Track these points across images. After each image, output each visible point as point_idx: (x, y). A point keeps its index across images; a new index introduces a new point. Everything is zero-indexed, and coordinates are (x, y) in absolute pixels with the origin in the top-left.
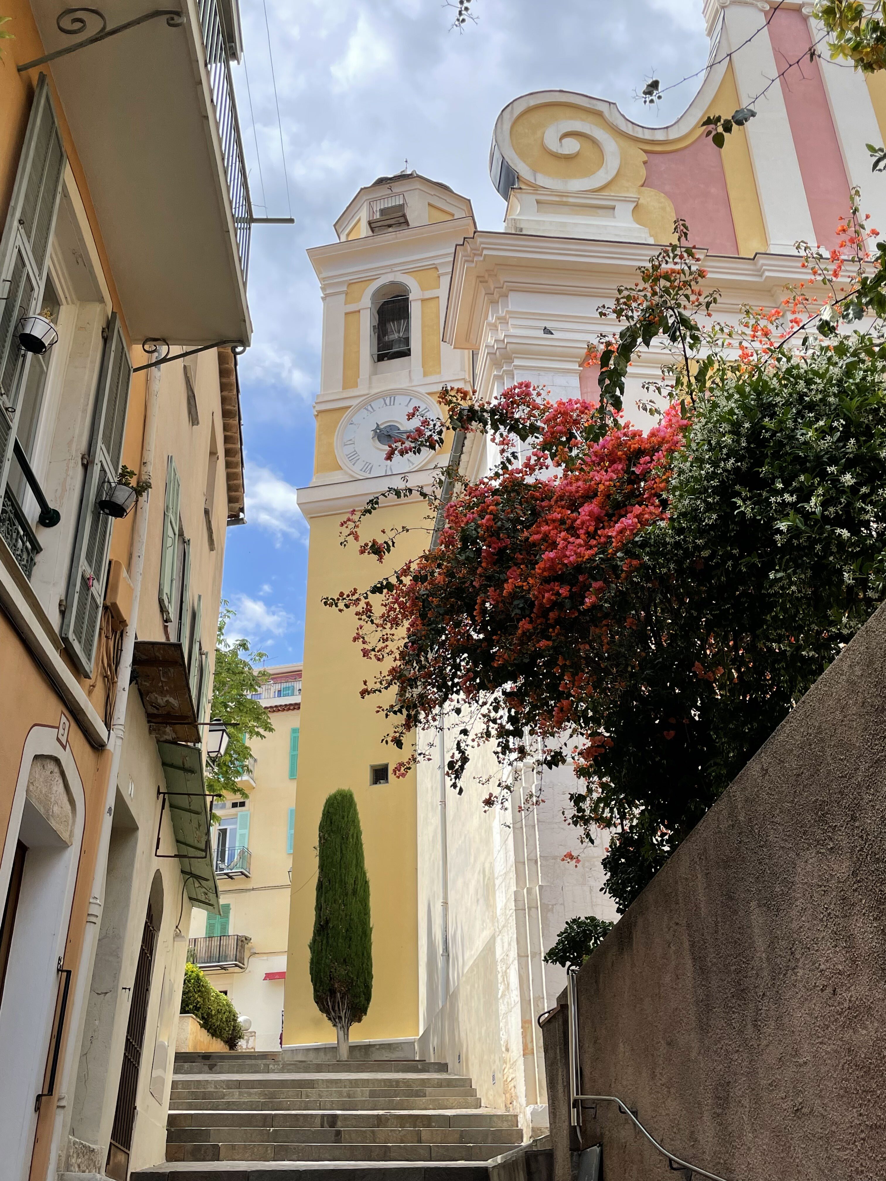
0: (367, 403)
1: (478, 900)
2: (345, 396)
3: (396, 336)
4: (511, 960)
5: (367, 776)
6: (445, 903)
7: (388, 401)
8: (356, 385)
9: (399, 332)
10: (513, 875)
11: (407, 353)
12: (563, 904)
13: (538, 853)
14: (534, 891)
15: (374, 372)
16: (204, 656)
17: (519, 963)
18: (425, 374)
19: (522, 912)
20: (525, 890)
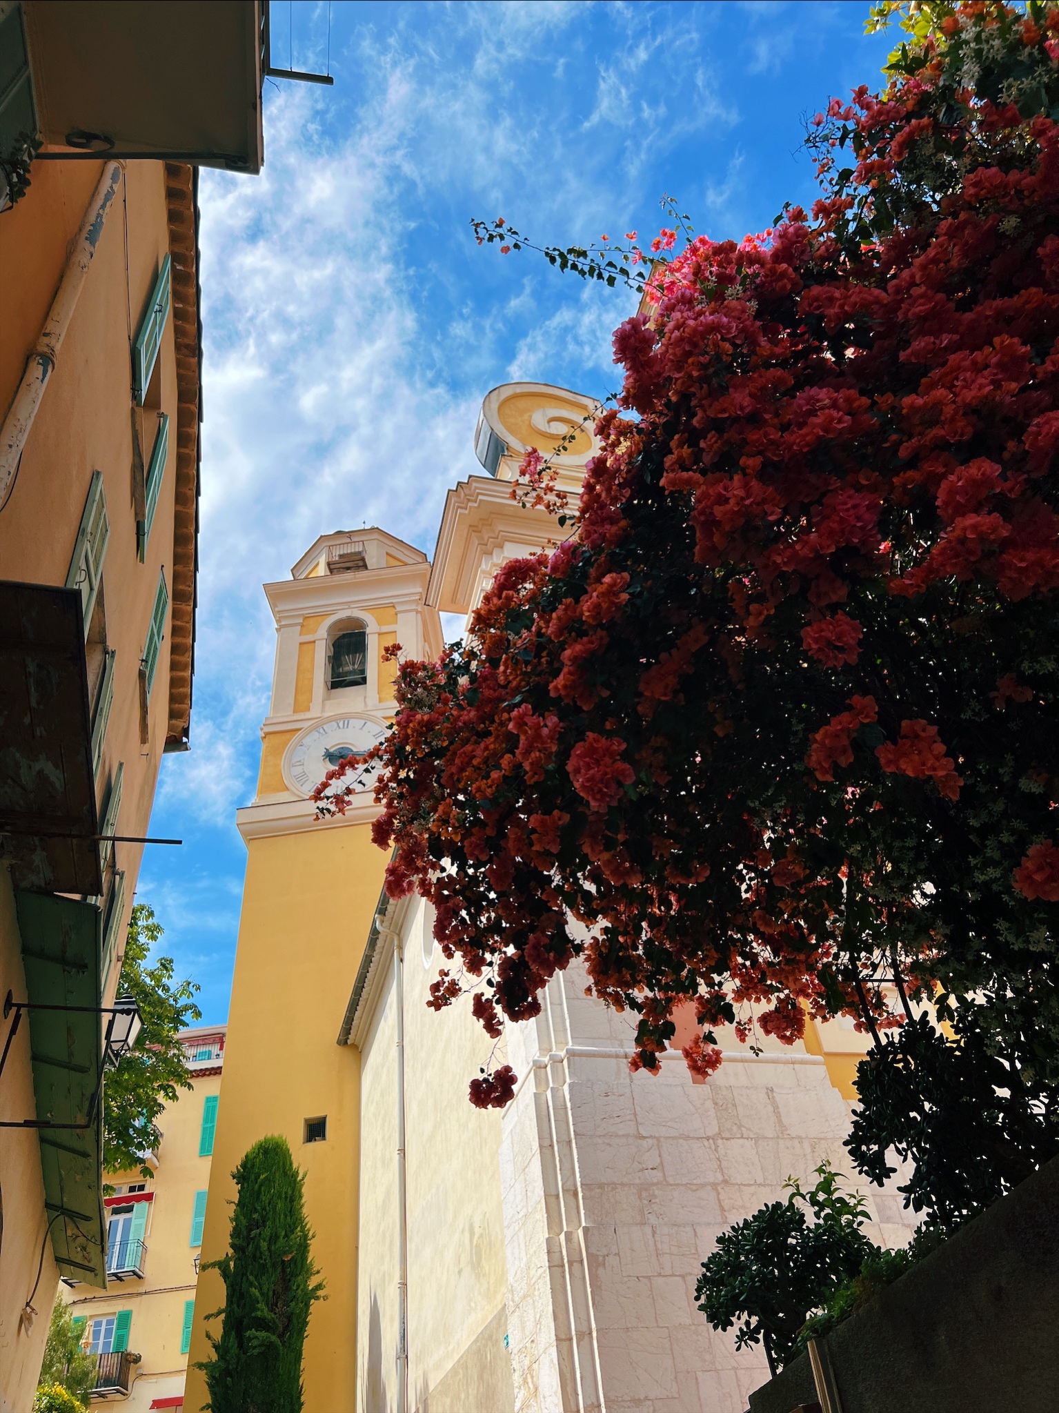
0: (319, 725)
1: (460, 1272)
2: (295, 718)
3: (351, 668)
4: (541, 1347)
5: (300, 1131)
6: (404, 1285)
7: (341, 724)
8: (308, 709)
9: (354, 664)
10: (541, 1216)
11: (363, 681)
12: (618, 1254)
13: (578, 1179)
14: (575, 1236)
15: (327, 698)
16: (117, 877)
17: (559, 1352)
18: (380, 700)
19: (558, 1270)
20: (562, 1237)
